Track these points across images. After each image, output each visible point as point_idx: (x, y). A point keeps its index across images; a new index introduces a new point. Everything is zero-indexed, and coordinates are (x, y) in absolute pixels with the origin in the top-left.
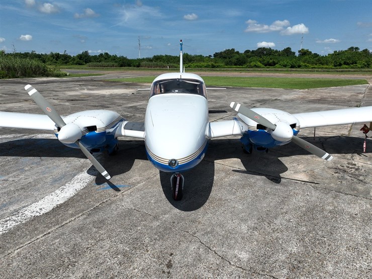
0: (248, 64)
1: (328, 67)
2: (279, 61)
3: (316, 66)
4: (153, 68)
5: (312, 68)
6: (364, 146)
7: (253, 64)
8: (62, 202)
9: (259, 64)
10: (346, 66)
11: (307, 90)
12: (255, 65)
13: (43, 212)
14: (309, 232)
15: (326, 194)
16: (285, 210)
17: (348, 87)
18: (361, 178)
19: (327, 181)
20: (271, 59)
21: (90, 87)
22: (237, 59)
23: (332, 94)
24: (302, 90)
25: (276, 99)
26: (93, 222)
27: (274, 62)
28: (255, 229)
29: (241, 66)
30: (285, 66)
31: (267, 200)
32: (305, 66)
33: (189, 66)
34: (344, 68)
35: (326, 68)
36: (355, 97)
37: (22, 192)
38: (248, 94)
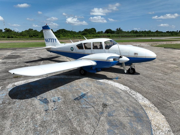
1: (26, 37)
5: (20, 38)
10: (35, 37)
30: (4, 37)
32: (15, 37)
35: (26, 38)
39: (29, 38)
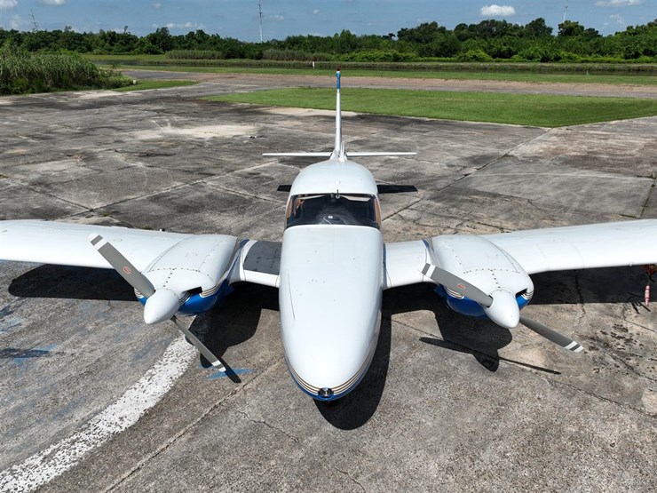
0: (461, 54)
1: (612, 59)
2: (520, 49)
3: (589, 59)
4: (285, 62)
5: (583, 62)
6: (647, 295)
7: (470, 54)
8: (151, 404)
9: (482, 54)
10: (648, 58)
11: (564, 128)
12: (475, 57)
13: (126, 424)
14: (534, 480)
15: (570, 398)
16: (498, 432)
17: (641, 121)
18: (632, 362)
19: (574, 368)
20: (505, 45)
21: (176, 118)
22: (442, 44)
23: (611, 142)
24: (555, 130)
25: (506, 155)
26: (203, 448)
27: (509, 50)
28: (450, 469)
29: (448, 58)
30: (531, 58)
31: (474, 409)
32: (569, 57)
33: (352, 58)
34: (643, 62)
35: (609, 62)
36: (651, 150)
37: (88, 380)
38: (457, 140)
39: (624, 60)
